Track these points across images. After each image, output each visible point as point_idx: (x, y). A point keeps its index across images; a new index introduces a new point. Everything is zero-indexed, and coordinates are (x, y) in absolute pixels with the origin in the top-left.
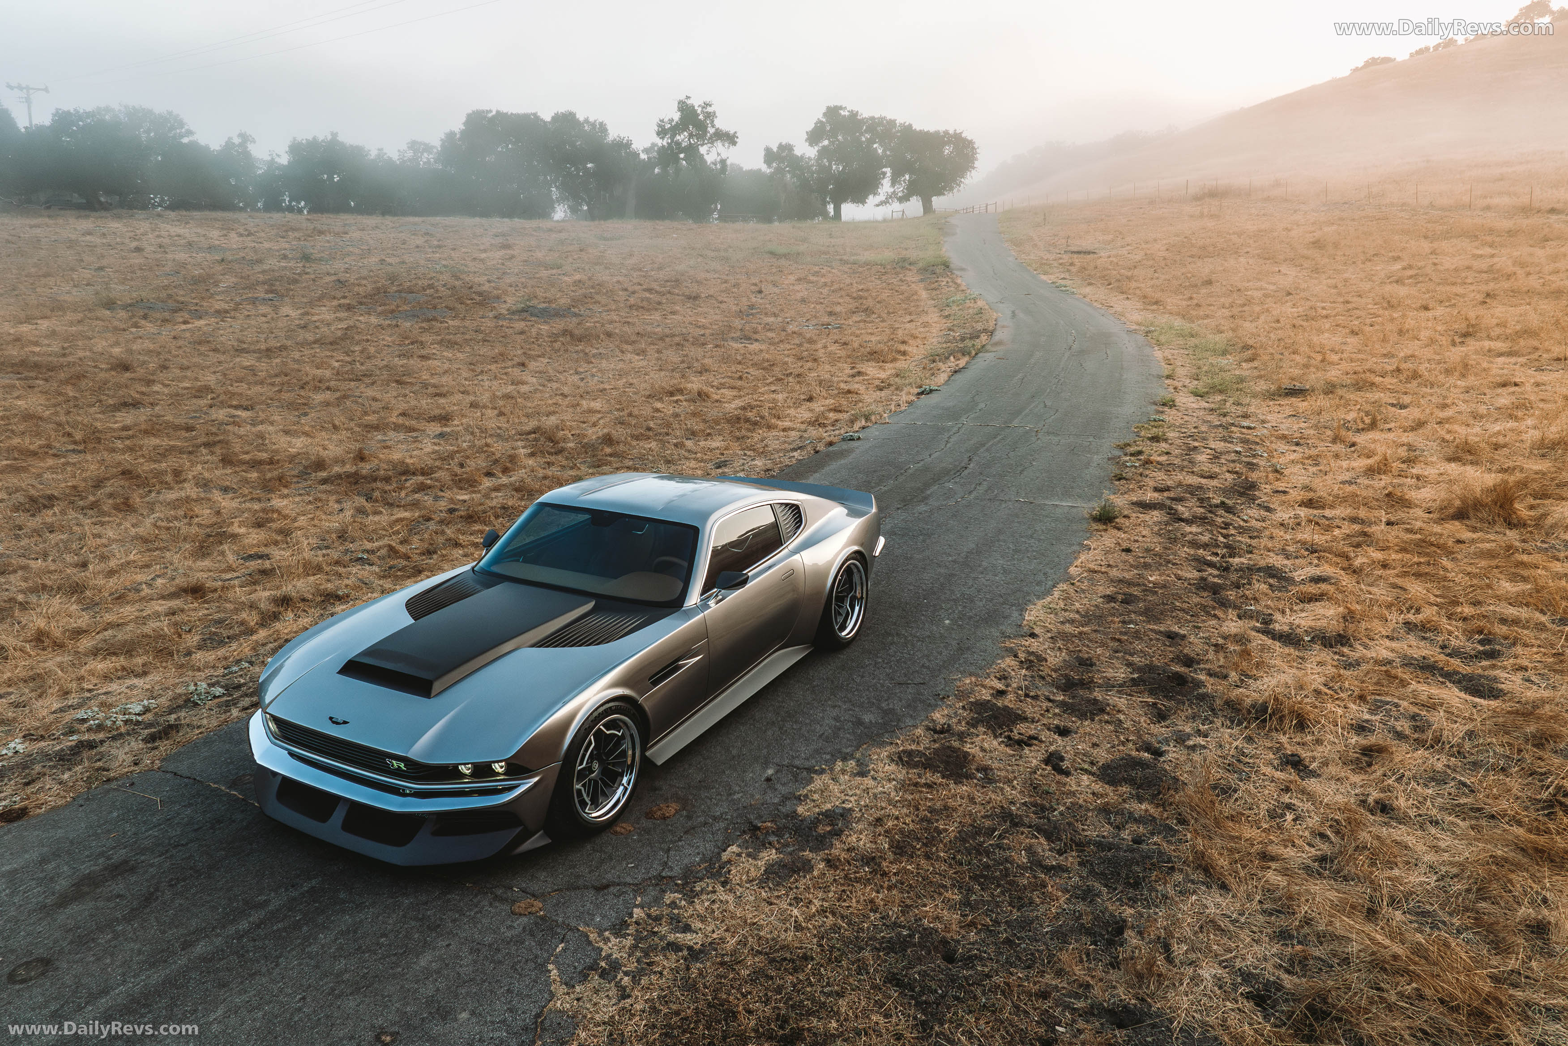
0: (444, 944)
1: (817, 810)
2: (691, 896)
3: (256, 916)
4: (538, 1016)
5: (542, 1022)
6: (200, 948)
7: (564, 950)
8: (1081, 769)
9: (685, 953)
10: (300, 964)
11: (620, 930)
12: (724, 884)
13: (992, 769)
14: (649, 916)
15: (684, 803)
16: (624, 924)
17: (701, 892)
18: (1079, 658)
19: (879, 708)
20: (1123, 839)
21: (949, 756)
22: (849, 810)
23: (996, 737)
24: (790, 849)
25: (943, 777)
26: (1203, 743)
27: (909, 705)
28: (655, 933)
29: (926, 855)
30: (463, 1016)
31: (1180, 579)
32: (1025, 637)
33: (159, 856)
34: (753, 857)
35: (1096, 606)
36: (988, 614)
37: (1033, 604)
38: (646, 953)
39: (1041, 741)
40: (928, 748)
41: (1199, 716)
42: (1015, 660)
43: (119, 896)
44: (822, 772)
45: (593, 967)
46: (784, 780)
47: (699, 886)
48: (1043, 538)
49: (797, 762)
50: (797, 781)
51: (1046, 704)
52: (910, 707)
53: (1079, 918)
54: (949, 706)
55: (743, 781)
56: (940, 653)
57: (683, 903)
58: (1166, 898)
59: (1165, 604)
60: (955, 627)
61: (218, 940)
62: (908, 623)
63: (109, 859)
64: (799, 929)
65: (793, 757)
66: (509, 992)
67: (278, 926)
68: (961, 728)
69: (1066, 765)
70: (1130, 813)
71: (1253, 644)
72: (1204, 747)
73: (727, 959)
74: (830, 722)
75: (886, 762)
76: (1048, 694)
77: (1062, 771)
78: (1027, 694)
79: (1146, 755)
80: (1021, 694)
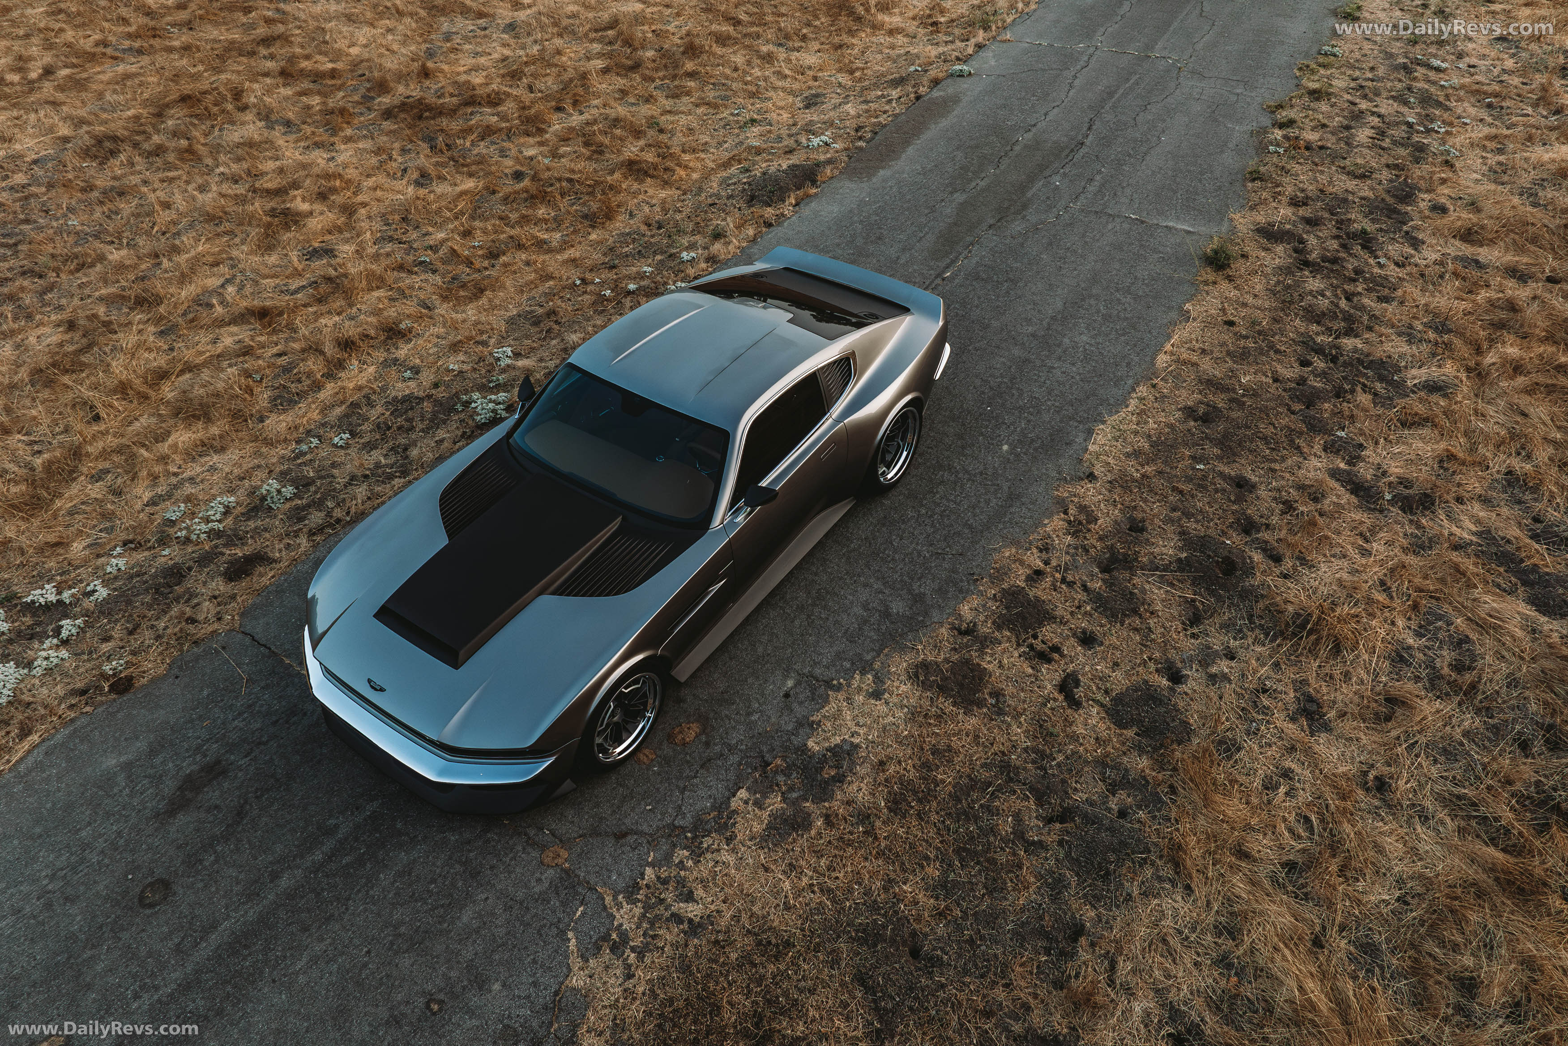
0: (483, 896)
1: (827, 745)
2: (698, 854)
3: (329, 845)
4: (556, 993)
5: (559, 1001)
6: (285, 882)
7: (584, 914)
8: (1093, 700)
9: (685, 926)
10: (365, 910)
11: (632, 893)
12: (729, 841)
13: (1004, 695)
14: (658, 878)
15: (704, 721)
16: (636, 887)
17: (707, 849)
18: (1132, 519)
19: (910, 591)
20: (1109, 810)
21: (965, 677)
22: (857, 746)
23: (1019, 645)
24: (795, 795)
25: (955, 704)
26: (1226, 670)
27: (940, 589)
28: (662, 901)
29: (919, 815)
30: (497, 987)
31: (1276, 380)
32: (1082, 479)
33: (246, 757)
34: (759, 805)
35: (1171, 426)
36: (1051, 435)
37: (1104, 422)
38: (652, 924)
39: (1062, 655)
40: (946, 660)
41: (1235, 625)
42: (1064, 520)
43: (216, 807)
44: (839, 688)
45: (606, 938)
46: (802, 697)
47: (707, 842)
48: (1140, 293)
49: (818, 671)
50: (813, 699)
51: (1080, 596)
52: (941, 591)
53: (1041, 918)
54: (981, 593)
55: (763, 695)
56: (988, 502)
57: (690, 863)
58: (1129, 898)
59: (1248, 427)
60: (1012, 457)
61: (299, 873)
62: (963, 448)
63: (205, 756)
64: (788, 907)
65: (815, 663)
66: (534, 961)
67: (346, 860)
68: (986, 629)
69: (1079, 693)
70: (1126, 770)
71: (1327, 502)
72: (1225, 678)
73: (721, 937)
74: (858, 610)
75: (902, 678)
76: (1085, 579)
77: (1073, 702)
78: (1063, 579)
79: (1164, 682)
80: (1058, 576)
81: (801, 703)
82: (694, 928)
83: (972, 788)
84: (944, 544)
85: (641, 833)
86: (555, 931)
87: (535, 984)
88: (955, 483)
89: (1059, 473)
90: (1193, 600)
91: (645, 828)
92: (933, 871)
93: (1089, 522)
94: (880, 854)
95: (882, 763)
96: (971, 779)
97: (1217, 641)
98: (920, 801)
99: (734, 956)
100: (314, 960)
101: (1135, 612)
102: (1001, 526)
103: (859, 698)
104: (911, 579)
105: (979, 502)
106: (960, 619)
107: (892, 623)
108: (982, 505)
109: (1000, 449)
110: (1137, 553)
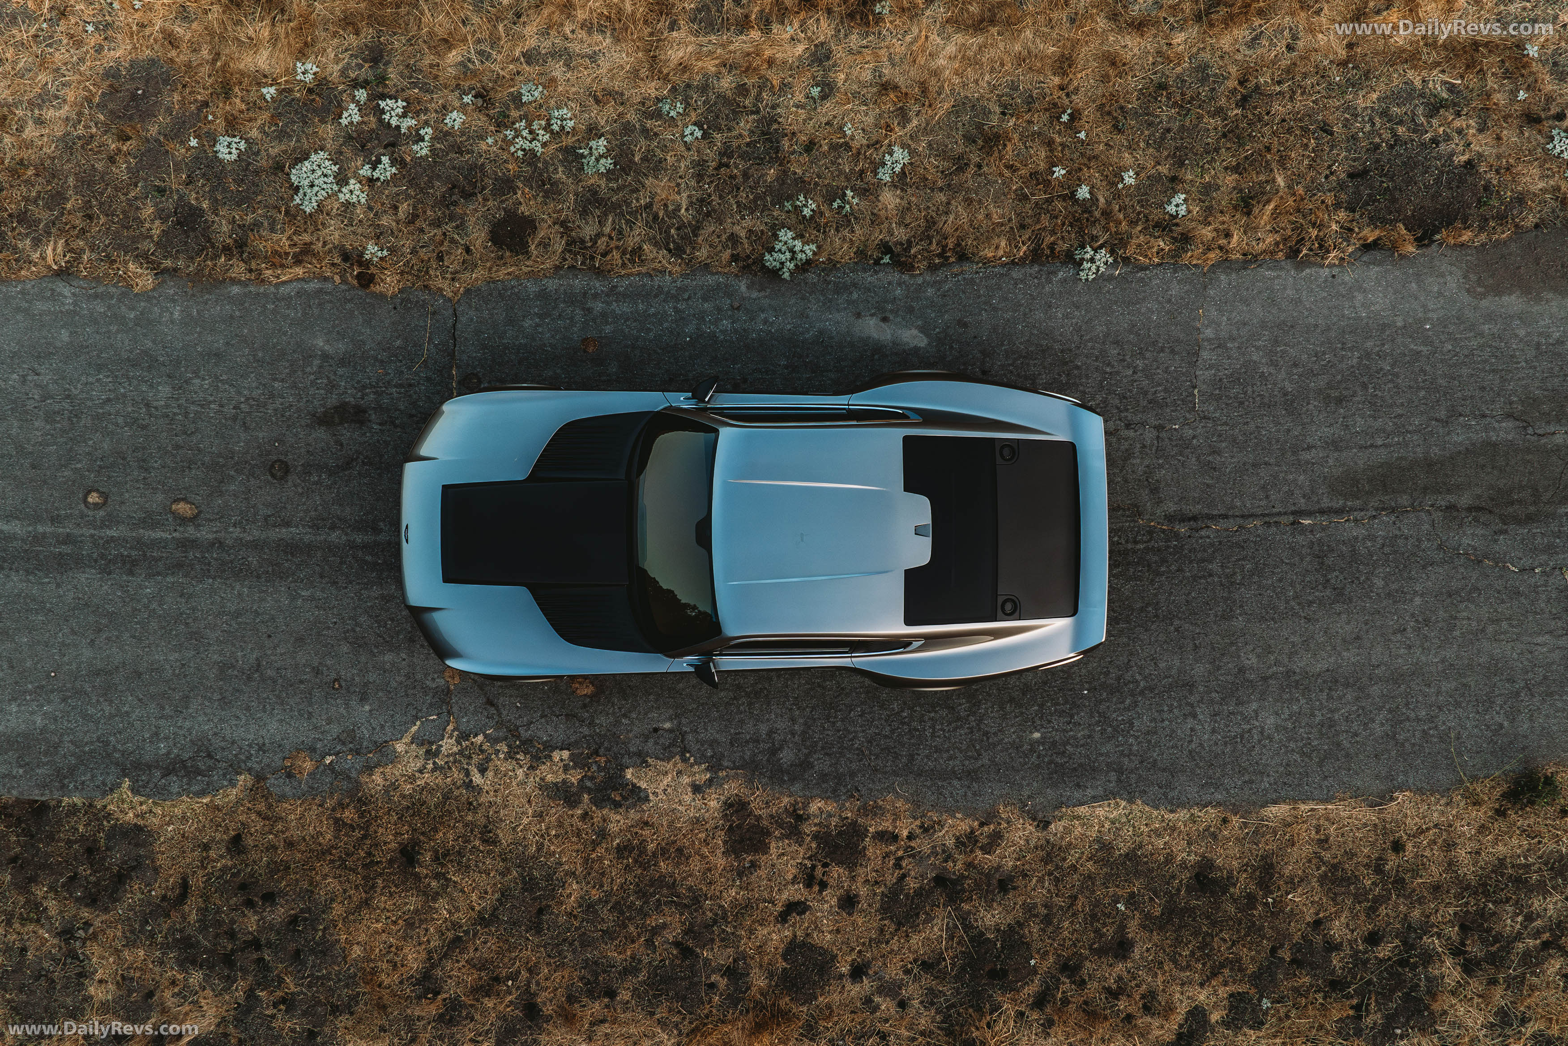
0: (404, 656)
1: (636, 781)
2: (510, 756)
3: (369, 538)
4: (386, 742)
5: (384, 746)
6: (334, 536)
7: (433, 720)
8: (794, 930)
9: (467, 780)
10: (353, 598)
11: (463, 738)
12: (532, 768)
13: (756, 870)
14: (481, 745)
16: (467, 737)
17: (517, 760)
18: (1011, 879)
19: (807, 756)
20: (708, 977)
21: (750, 839)
22: (647, 799)
23: (810, 858)
24: (589, 784)
25: (725, 842)
26: (883, 1007)
27: (826, 775)
28: (470, 758)
29: (627, 865)
30: (367, 708)
31: (1317, 924)
32: (1034, 820)
33: (380, 424)
34: (566, 768)
35: (1169, 859)
36: (1081, 765)
37: (1131, 801)
38: (455, 762)
39: (820, 892)
40: (759, 818)
41: (936, 996)
42: (970, 827)
43: (342, 445)
44: (685, 760)
45: (431, 743)
46: (662, 741)
47: (520, 756)
48: (1401, 737)
49: (690, 737)
50: (665, 749)
51: (891, 878)
52: (824, 777)
53: (605, 972)
54: (842, 808)
55: (646, 714)
56: (950, 758)
57: (502, 756)
58: (652, 1014)
59: (1214, 924)
60: (1026, 747)
61: (344, 538)
62: (1012, 700)
63: (363, 399)
64: (514, 829)
65: (695, 731)
66: (392, 716)
67: (369, 558)
68: (808, 828)
69: (794, 918)
70: (748, 974)
71: (1148, 1019)
72: (877, 1008)
73: (475, 803)
74: (764, 729)
75: (722, 798)
76: (913, 873)
77: (783, 918)
78: (901, 859)
79: (845, 969)
80: (900, 853)
81: (656, 743)
82: (469, 785)
83: (668, 887)
84: (877, 750)
85: (500, 715)
86: (414, 713)
87: (382, 727)
88: (959, 719)
89: (1029, 797)
90: (944, 959)
91: (505, 713)
92: (595, 894)
93: (981, 848)
94: (586, 860)
95: (646, 823)
96: (674, 884)
97: (913, 991)
98: (636, 861)
99: (470, 818)
100: (312, 598)
101: (899, 925)
102: (928, 783)
103: (686, 780)
104: (823, 748)
105: (948, 751)
106: (806, 806)
107: (768, 761)
108: (945, 755)
109: (1031, 732)
110: (970, 899)
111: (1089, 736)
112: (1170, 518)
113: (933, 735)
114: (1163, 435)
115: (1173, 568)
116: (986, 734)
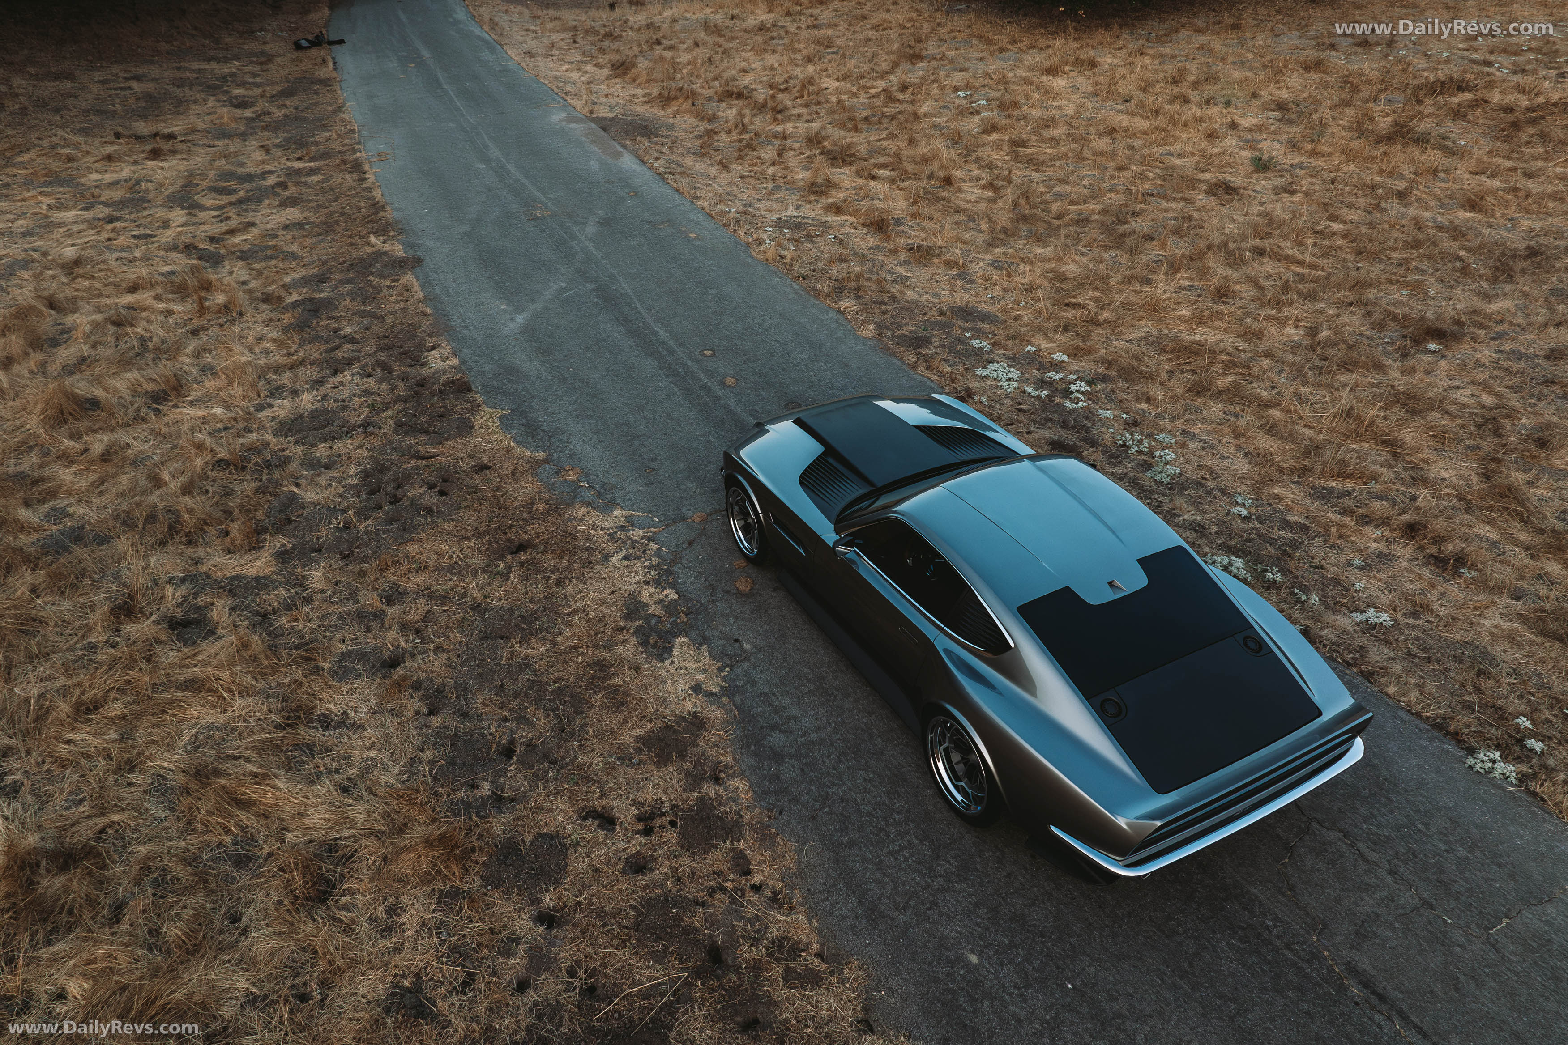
0: (698, 491)
1: (677, 647)
2: (650, 568)
4: (618, 505)
5: (613, 505)
7: (654, 520)
8: (577, 830)
12: (647, 583)
13: (631, 766)
15: (745, 595)
17: (649, 572)
18: (766, 1027)
19: (792, 755)
20: (485, 778)
21: (667, 746)
22: (663, 660)
23: (673, 806)
24: (654, 621)
25: (651, 731)
26: (512, 962)
27: (779, 778)
28: (633, 548)
30: (641, 488)
32: (865, 1009)
34: (659, 602)
38: (624, 542)
39: (637, 832)
40: (695, 744)
44: (720, 670)
45: (632, 525)
46: (729, 648)
47: (653, 573)
49: (745, 664)
50: (722, 653)
51: (691, 891)
52: (776, 777)
53: (457, 699)
54: (750, 807)
55: (748, 629)
56: (878, 882)
57: (647, 563)
58: (422, 750)
60: (951, 955)
65: (754, 665)
68: (708, 789)
69: (593, 824)
70: (503, 812)
72: (508, 956)
73: (592, 564)
74: (794, 711)
75: (699, 709)
76: (711, 910)
77: (589, 814)
78: (723, 889)
79: (548, 900)
80: (729, 885)
81: (724, 646)
82: (607, 557)
83: (576, 710)
84: (838, 810)
85: (684, 549)
86: (653, 510)
87: (630, 499)
89: (891, 989)
90: (610, 1003)
91: (688, 552)
92: (541, 665)
93: (787, 970)
94: (575, 647)
95: (637, 669)
96: (582, 712)
97: (548, 988)
98: (593, 677)
99: (576, 567)
101: (636, 927)
102: (833, 874)
103: (700, 677)
104: (806, 764)
105: (885, 875)
106: (733, 776)
107: (762, 727)
108: (878, 875)
109: (972, 951)
110: (712, 990)
111: (1019, 1021)
112: (1352, 969)
113: (892, 853)
114: (1427, 913)
115: (1305, 1006)
116: (934, 904)
